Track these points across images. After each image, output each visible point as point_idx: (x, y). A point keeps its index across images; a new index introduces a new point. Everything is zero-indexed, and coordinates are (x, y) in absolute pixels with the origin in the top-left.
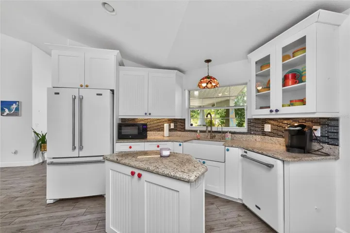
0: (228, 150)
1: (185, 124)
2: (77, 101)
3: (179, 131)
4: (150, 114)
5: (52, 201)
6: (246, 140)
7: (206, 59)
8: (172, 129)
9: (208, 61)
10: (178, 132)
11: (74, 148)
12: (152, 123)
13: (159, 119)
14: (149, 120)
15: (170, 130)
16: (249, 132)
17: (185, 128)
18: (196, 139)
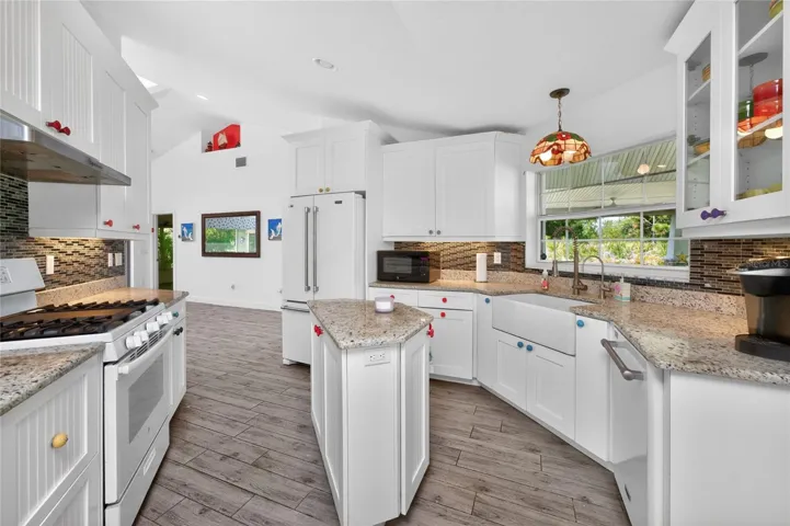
0: (581, 324)
1: (524, 253)
2: (311, 215)
3: (513, 270)
4: (439, 232)
5: (288, 363)
6: (683, 307)
7: (552, 90)
8: (497, 265)
9: (559, 93)
10: (511, 273)
11: (308, 289)
12: (452, 251)
13: (468, 244)
14: (446, 246)
15: (491, 267)
16: (696, 283)
17: (524, 263)
18: (537, 292)
